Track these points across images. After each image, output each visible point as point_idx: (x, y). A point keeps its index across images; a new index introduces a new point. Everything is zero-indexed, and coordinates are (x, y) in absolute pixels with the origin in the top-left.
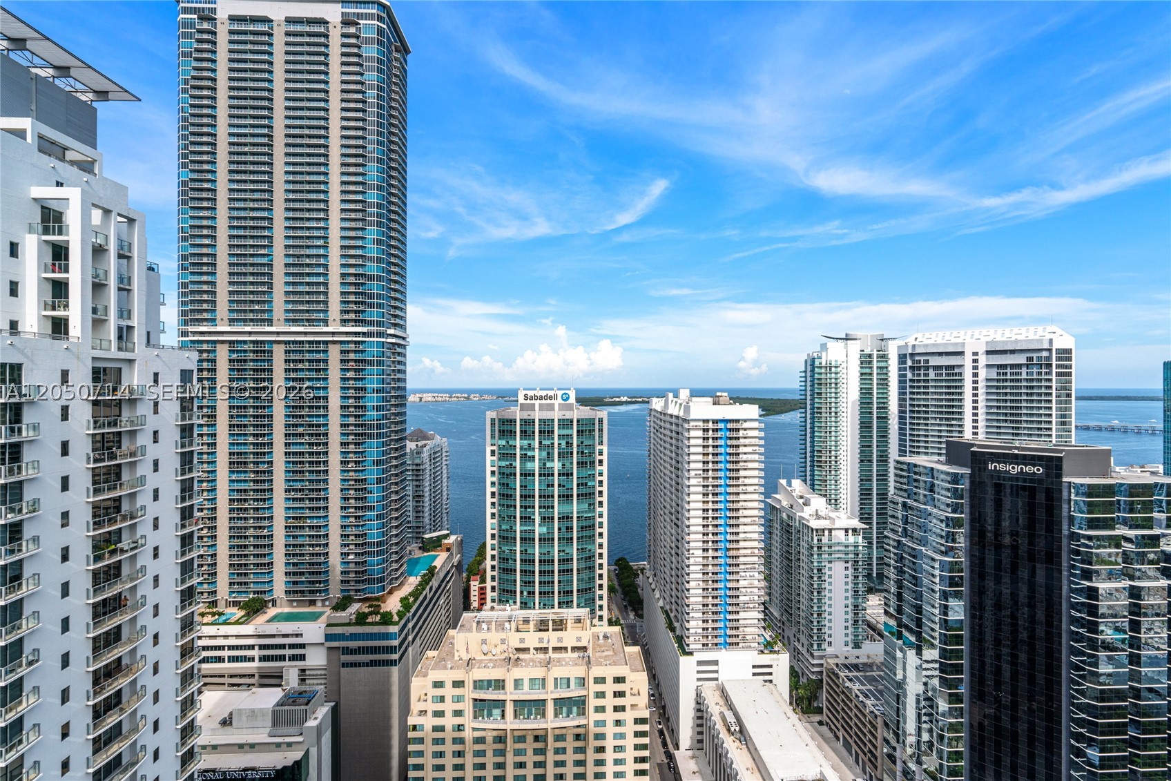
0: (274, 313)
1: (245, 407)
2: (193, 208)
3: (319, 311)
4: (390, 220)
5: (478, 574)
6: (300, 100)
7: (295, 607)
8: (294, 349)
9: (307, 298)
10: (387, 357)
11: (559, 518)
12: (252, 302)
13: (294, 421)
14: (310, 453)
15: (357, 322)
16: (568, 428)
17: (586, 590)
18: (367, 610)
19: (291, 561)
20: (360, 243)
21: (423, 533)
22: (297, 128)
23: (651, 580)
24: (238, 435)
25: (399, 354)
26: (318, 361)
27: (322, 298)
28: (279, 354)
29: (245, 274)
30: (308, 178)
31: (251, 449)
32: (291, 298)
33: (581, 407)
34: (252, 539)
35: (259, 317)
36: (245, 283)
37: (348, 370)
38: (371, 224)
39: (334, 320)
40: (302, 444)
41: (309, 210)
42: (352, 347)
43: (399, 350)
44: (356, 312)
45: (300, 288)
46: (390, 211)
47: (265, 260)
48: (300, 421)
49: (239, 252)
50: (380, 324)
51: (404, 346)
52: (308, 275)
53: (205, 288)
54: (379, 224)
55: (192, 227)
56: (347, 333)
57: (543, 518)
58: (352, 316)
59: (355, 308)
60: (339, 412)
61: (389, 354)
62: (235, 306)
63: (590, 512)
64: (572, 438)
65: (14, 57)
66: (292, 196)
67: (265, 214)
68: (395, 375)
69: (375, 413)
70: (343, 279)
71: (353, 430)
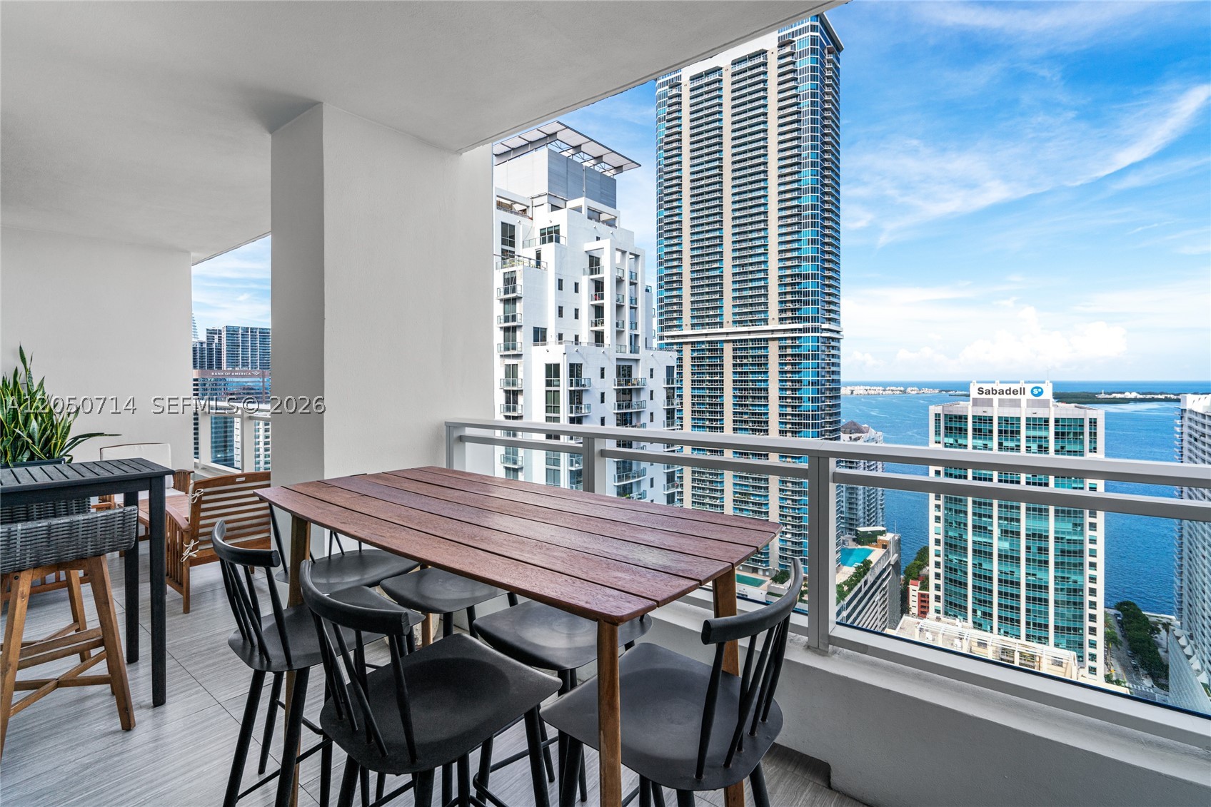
0: (724, 317)
1: (703, 396)
2: (666, 239)
3: (760, 312)
4: (824, 219)
5: (917, 579)
6: (744, 129)
8: (740, 346)
9: (750, 301)
10: (822, 351)
11: (1028, 535)
12: (708, 308)
13: (740, 411)
15: (793, 320)
16: (1040, 429)
17: (1069, 629)
20: (795, 245)
21: (857, 525)
22: (741, 154)
23: (1183, 641)
25: (833, 347)
26: (760, 356)
27: (762, 300)
28: (728, 350)
29: (702, 286)
30: (750, 195)
32: (738, 302)
33: (1060, 404)
35: (713, 321)
36: (702, 294)
37: (786, 364)
38: (806, 226)
39: (773, 319)
40: (747, 429)
41: (751, 223)
42: (789, 343)
43: (833, 344)
44: (792, 310)
45: (745, 293)
46: (824, 210)
47: (717, 273)
48: (745, 410)
49: (698, 268)
50: (815, 319)
51: (838, 340)
52: (751, 280)
53: (675, 300)
54: (814, 225)
55: (666, 253)
56: (785, 331)
57: (1005, 533)
58: (789, 314)
59: (792, 307)
60: (777, 402)
61: (823, 348)
62: (696, 314)
63: (1075, 534)
64: (1048, 441)
65: (575, 158)
66: (737, 214)
67: (717, 234)
68: (830, 368)
69: (811, 404)
70: (781, 281)
71: (790, 419)
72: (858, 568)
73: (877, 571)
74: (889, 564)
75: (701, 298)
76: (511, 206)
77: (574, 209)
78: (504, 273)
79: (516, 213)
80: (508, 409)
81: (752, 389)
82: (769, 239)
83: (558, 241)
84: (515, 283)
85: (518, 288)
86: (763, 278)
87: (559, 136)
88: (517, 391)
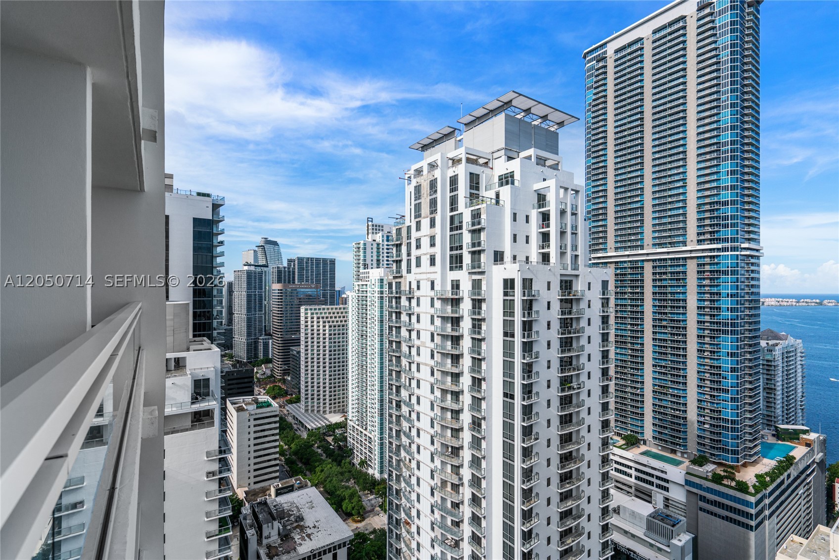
0: (645, 240)
1: (625, 305)
2: (594, 181)
3: (678, 236)
4: (744, 151)
7: (660, 450)
8: (659, 264)
9: (669, 227)
10: (741, 267)
12: (630, 234)
13: (660, 317)
14: (671, 341)
15: (712, 241)
18: (722, 473)
19: (657, 416)
20: (715, 177)
21: (777, 424)
24: (620, 323)
25: (753, 264)
26: (679, 273)
28: (648, 269)
29: (625, 217)
30: (670, 139)
31: (629, 333)
32: (657, 228)
34: (629, 394)
35: (635, 244)
36: (625, 223)
37: (704, 279)
38: (726, 159)
39: (692, 241)
40: (666, 333)
41: (670, 162)
42: (708, 260)
43: (753, 261)
44: (711, 233)
45: (664, 221)
46: (744, 144)
47: (638, 205)
48: (664, 317)
49: (621, 203)
50: (733, 240)
51: (758, 257)
52: (670, 210)
53: (601, 229)
54: (733, 158)
55: (593, 192)
56: (703, 250)
58: (708, 236)
59: (710, 230)
60: (696, 311)
61: (743, 265)
62: (619, 239)
65: (526, 119)
66: (657, 156)
67: (639, 173)
68: (749, 282)
69: (730, 314)
70: (699, 209)
71: (708, 326)
72: (780, 462)
73: (801, 467)
74: (813, 462)
75: (624, 226)
76: (476, 160)
77: (526, 158)
78: (472, 211)
79: (481, 165)
80: (474, 313)
81: (671, 300)
82: (687, 174)
83: (513, 183)
84: (480, 217)
85: (483, 221)
86: (682, 207)
87: (514, 103)
88: (481, 299)
